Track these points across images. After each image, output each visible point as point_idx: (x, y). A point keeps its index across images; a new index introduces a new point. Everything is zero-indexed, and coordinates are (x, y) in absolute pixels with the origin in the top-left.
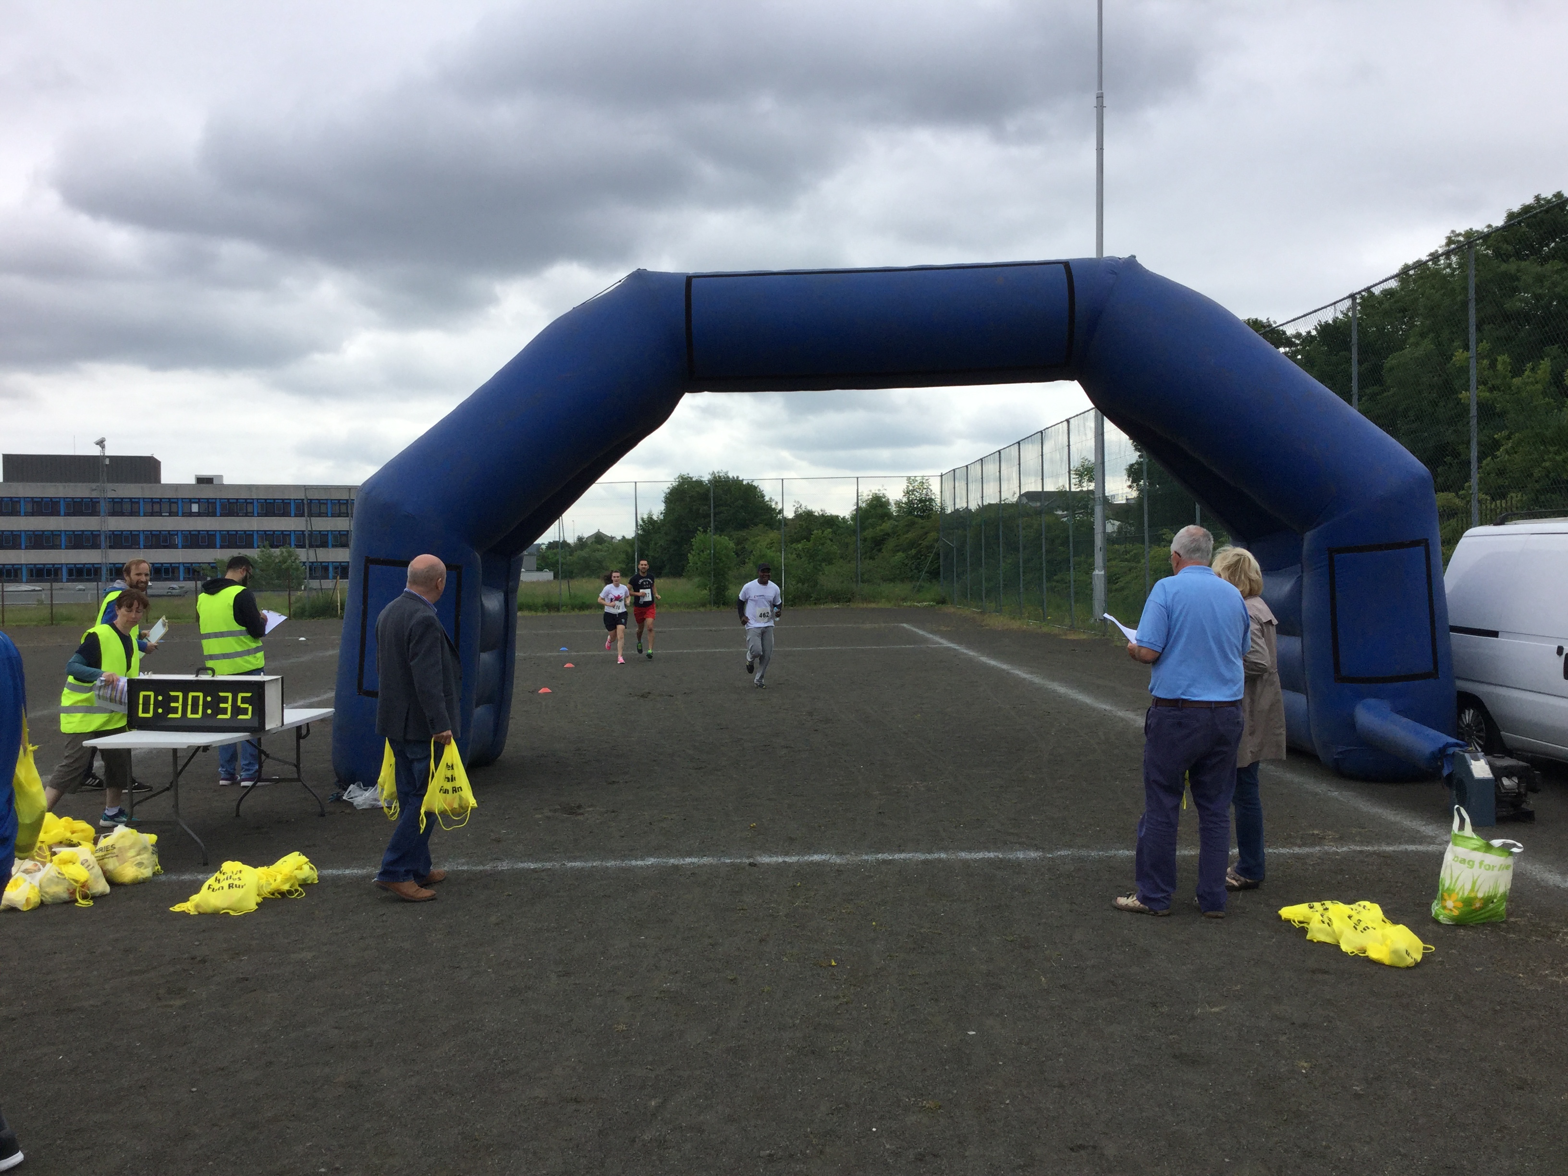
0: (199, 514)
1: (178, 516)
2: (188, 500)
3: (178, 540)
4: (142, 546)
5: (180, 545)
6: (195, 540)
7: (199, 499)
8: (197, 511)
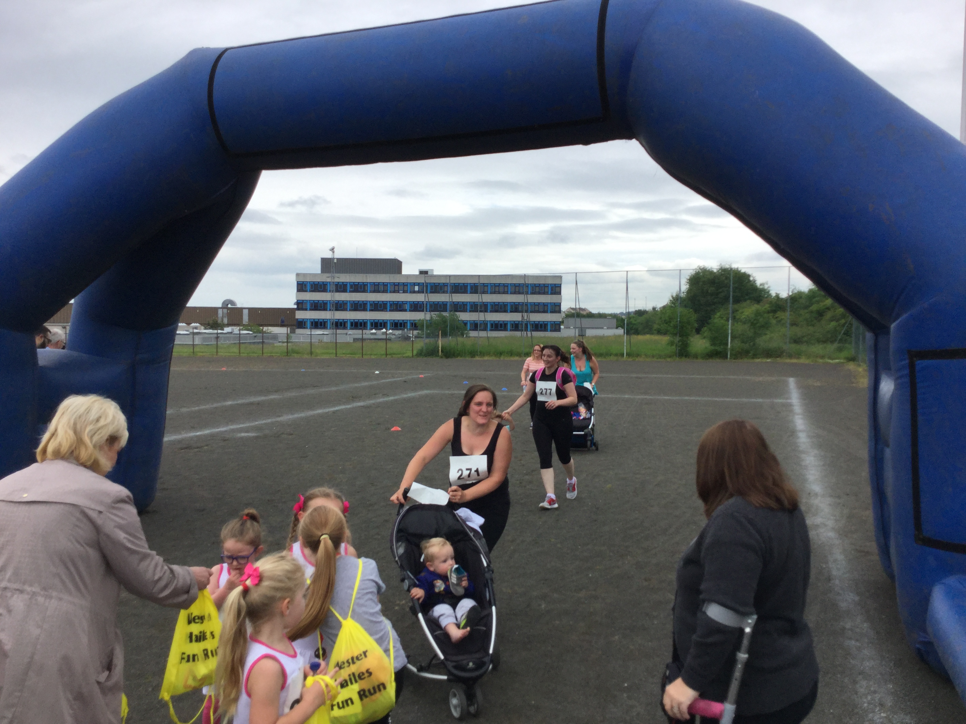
0: (419, 292)
1: (407, 293)
2: (413, 284)
3: (407, 307)
4: (388, 310)
5: (408, 310)
6: (416, 307)
7: (419, 283)
8: (418, 290)
